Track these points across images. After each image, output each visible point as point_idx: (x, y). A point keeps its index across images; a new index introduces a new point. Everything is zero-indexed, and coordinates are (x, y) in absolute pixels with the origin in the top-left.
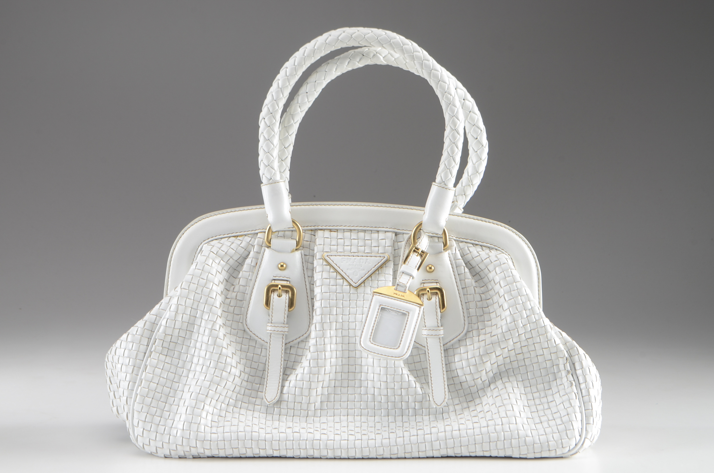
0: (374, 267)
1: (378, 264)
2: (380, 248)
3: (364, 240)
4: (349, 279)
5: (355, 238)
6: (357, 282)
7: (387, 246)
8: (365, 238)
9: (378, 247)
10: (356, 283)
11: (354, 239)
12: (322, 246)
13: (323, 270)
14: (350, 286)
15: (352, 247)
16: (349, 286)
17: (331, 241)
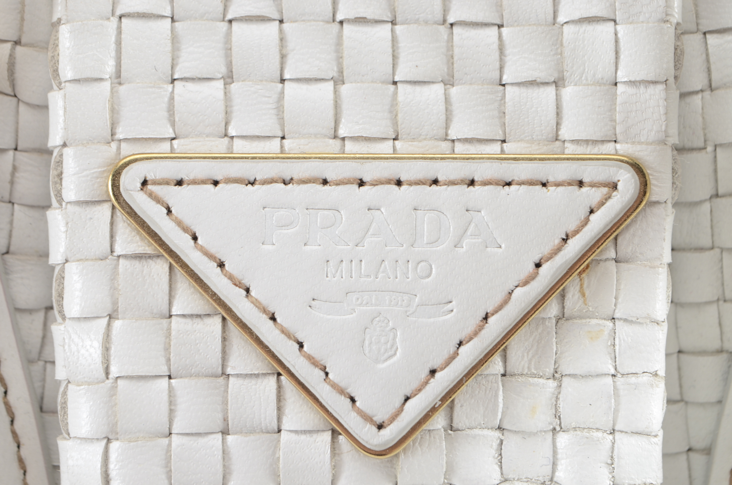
0: (526, 283)
1: (558, 250)
2: (568, 92)
3: (443, 30)
4: (327, 388)
5: (369, 16)
6: (394, 418)
7: (632, 83)
8: (445, 11)
9: (551, 90)
10: (380, 427)
11: (360, 21)
12: (107, 85)
13: (115, 303)
14: (335, 433)
15: (344, 89)
16: (328, 436)
17: (175, 39)
